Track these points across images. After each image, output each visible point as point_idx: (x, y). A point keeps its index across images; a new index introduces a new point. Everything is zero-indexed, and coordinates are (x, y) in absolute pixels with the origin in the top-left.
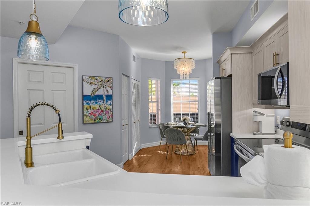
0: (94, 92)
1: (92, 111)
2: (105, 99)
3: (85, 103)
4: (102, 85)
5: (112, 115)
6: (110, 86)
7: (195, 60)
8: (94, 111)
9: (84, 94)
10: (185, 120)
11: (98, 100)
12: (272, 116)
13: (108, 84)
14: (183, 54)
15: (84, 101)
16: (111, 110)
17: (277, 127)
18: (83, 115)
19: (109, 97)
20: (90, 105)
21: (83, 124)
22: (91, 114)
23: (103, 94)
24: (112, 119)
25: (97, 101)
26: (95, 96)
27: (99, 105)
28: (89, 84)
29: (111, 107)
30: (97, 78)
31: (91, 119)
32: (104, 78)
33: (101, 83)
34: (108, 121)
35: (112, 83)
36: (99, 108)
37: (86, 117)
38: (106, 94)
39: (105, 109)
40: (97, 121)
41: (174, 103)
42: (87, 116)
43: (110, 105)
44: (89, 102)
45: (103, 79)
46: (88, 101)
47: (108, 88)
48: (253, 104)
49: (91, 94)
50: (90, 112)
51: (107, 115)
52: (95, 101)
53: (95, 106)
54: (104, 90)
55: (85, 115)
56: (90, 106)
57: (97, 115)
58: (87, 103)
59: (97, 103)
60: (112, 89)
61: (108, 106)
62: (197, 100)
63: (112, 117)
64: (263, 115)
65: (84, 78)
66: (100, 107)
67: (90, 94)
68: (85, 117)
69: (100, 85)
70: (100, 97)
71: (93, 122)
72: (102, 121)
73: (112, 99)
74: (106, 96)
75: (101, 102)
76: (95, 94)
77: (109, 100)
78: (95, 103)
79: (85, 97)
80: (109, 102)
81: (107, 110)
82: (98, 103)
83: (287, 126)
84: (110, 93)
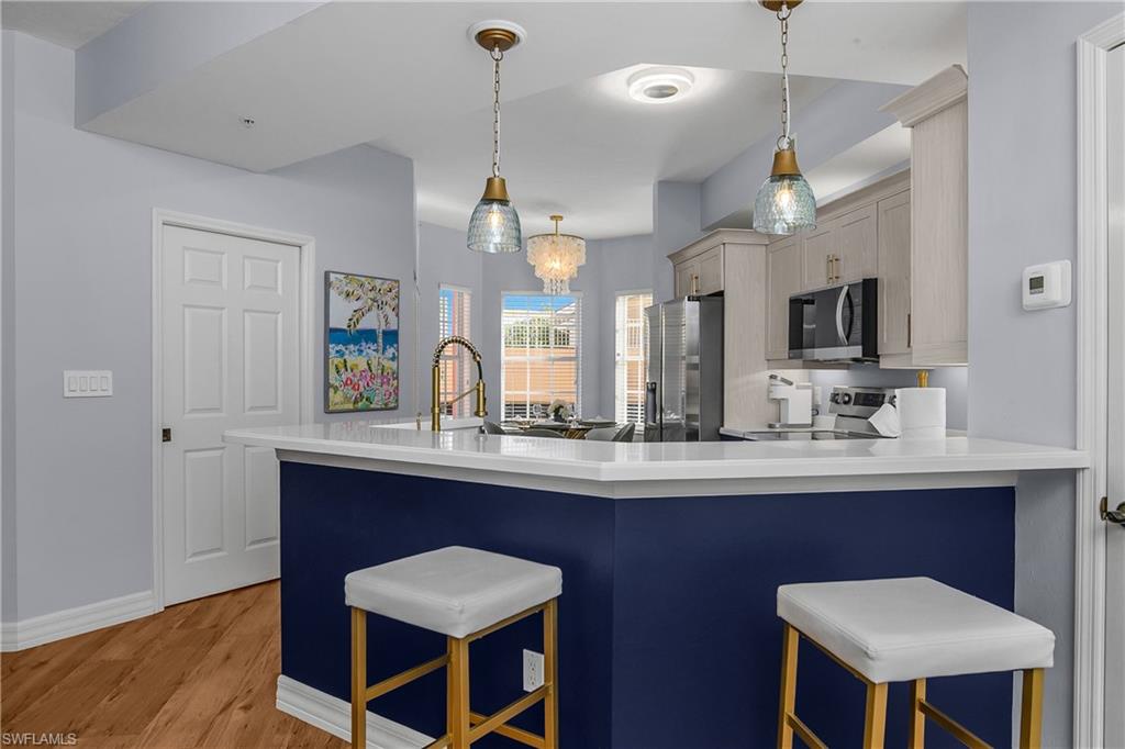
0: (355, 319)
1: (350, 374)
2: (380, 340)
3: (332, 352)
4: (374, 300)
5: (397, 388)
6: (394, 303)
7: (586, 241)
8: (354, 376)
9: (333, 325)
10: (561, 410)
11: (364, 344)
12: (808, 387)
13: (387, 298)
14: (554, 222)
15: (331, 346)
16: (393, 373)
17: (816, 411)
18: (327, 386)
19: (391, 337)
20: (346, 357)
21: (328, 411)
22: (346, 384)
23: (376, 327)
24: (397, 401)
25: (362, 348)
26: (357, 331)
27: (365, 359)
28: (344, 295)
29: (394, 365)
30: (363, 279)
31: (347, 399)
32: (380, 281)
33: (371, 295)
34: (386, 404)
35: (398, 297)
36: (366, 367)
37: (335, 392)
38: (383, 327)
39: (380, 371)
40: (360, 404)
41: (507, 363)
42: (336, 389)
43: (393, 359)
44: (343, 349)
45: (378, 283)
46: (341, 347)
47: (388, 310)
48: (768, 360)
49: (349, 326)
50: (344, 377)
51: (385, 387)
52: (357, 347)
53: (358, 359)
54: (378, 315)
55: (332, 386)
56: (345, 361)
57: (362, 389)
58: (337, 352)
59: (362, 351)
60: (397, 315)
61: (388, 364)
62: (574, 355)
63: (397, 394)
64: (791, 384)
65: (332, 277)
66: (368, 364)
67: (345, 327)
68: (331, 390)
69: (370, 302)
70: (369, 335)
71: (351, 406)
72: (372, 406)
73: (397, 343)
74: (385, 333)
75: (370, 350)
76: (359, 327)
77: (392, 345)
78: (357, 353)
79: (333, 335)
80: (391, 351)
81: (385, 374)
82: (364, 354)
83: (845, 403)
84: (393, 327)
